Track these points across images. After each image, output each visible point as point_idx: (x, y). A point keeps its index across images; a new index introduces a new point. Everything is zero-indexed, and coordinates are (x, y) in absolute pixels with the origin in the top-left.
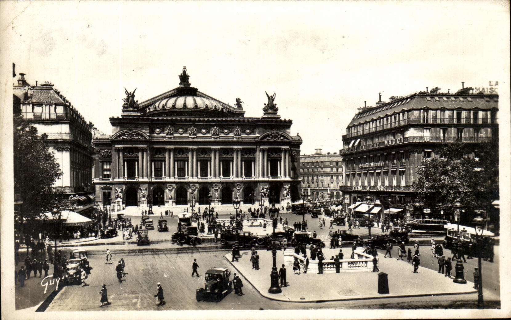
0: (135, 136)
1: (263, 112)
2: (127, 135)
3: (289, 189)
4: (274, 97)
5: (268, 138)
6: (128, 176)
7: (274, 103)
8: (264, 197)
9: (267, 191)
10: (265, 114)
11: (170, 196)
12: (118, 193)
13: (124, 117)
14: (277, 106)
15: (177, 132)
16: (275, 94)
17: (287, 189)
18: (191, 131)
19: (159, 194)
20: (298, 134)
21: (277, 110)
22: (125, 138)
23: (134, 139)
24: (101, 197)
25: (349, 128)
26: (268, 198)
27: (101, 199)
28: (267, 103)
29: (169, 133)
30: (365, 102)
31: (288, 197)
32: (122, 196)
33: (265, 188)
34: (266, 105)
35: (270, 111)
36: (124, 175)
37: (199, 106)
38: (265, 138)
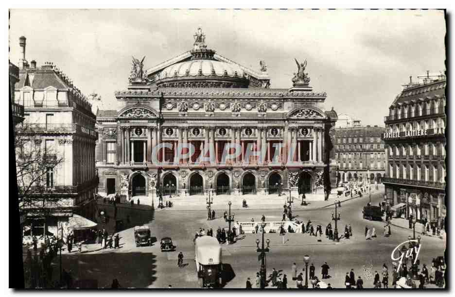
0: (143, 112)
1: (292, 83)
2: (134, 112)
3: (322, 176)
4: (305, 65)
5: (297, 115)
6: (136, 160)
7: (305, 72)
8: (292, 186)
9: (296, 179)
10: (294, 85)
11: (183, 184)
12: (124, 181)
13: (132, 90)
14: (308, 77)
15: (192, 107)
16: (306, 62)
17: (320, 177)
18: (208, 107)
19: (170, 182)
20: (333, 108)
21: (308, 81)
22: (132, 115)
23: (142, 116)
24: (104, 184)
25: (392, 108)
26: (298, 187)
27: (104, 186)
28: (297, 72)
29: (183, 109)
30: (411, 77)
31: (321, 186)
32: (128, 185)
33: (294, 175)
34: (296, 74)
35: (301, 82)
36: (131, 160)
37: (216, 73)
38: (295, 114)
